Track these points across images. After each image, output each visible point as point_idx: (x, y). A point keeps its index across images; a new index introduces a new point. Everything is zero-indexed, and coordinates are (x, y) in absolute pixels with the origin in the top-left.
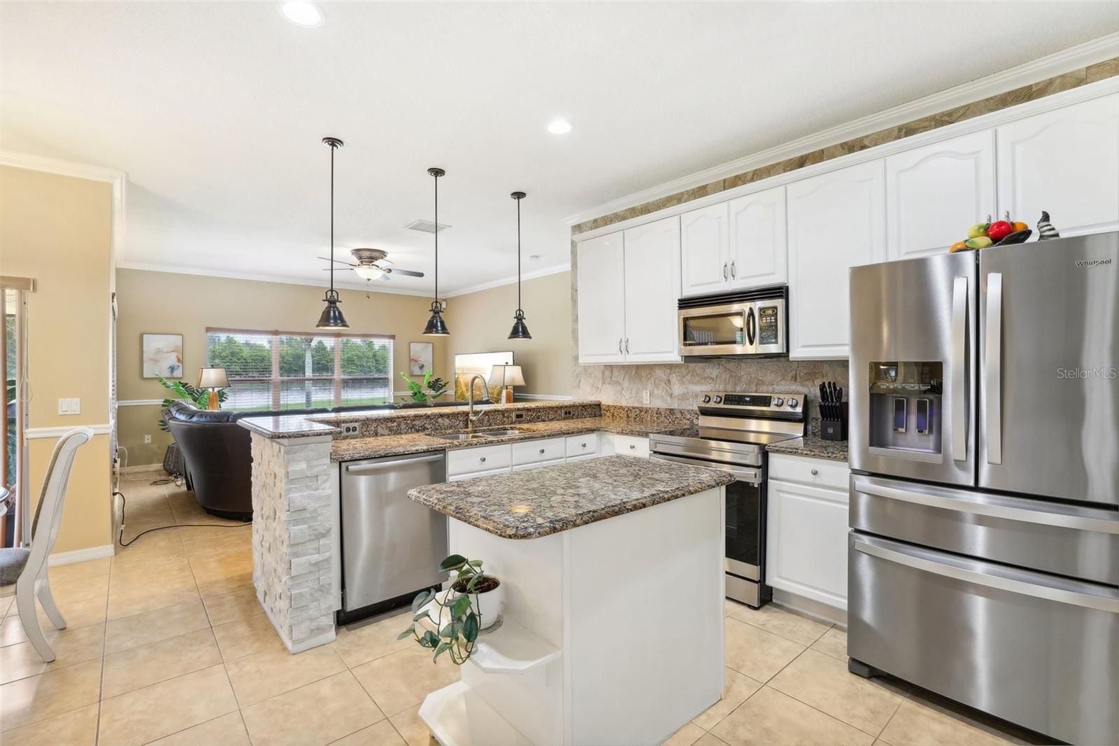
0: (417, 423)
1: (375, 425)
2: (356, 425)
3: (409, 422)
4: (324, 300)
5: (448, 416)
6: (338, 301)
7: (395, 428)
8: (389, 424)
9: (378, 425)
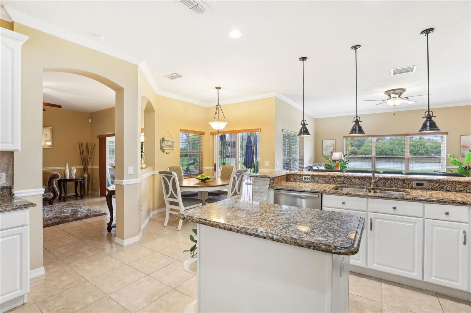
0: (339, 179)
1: (317, 178)
2: (309, 177)
3: (334, 179)
4: (300, 125)
5: (359, 178)
6: (306, 124)
7: (327, 181)
8: (324, 179)
9: (319, 178)
